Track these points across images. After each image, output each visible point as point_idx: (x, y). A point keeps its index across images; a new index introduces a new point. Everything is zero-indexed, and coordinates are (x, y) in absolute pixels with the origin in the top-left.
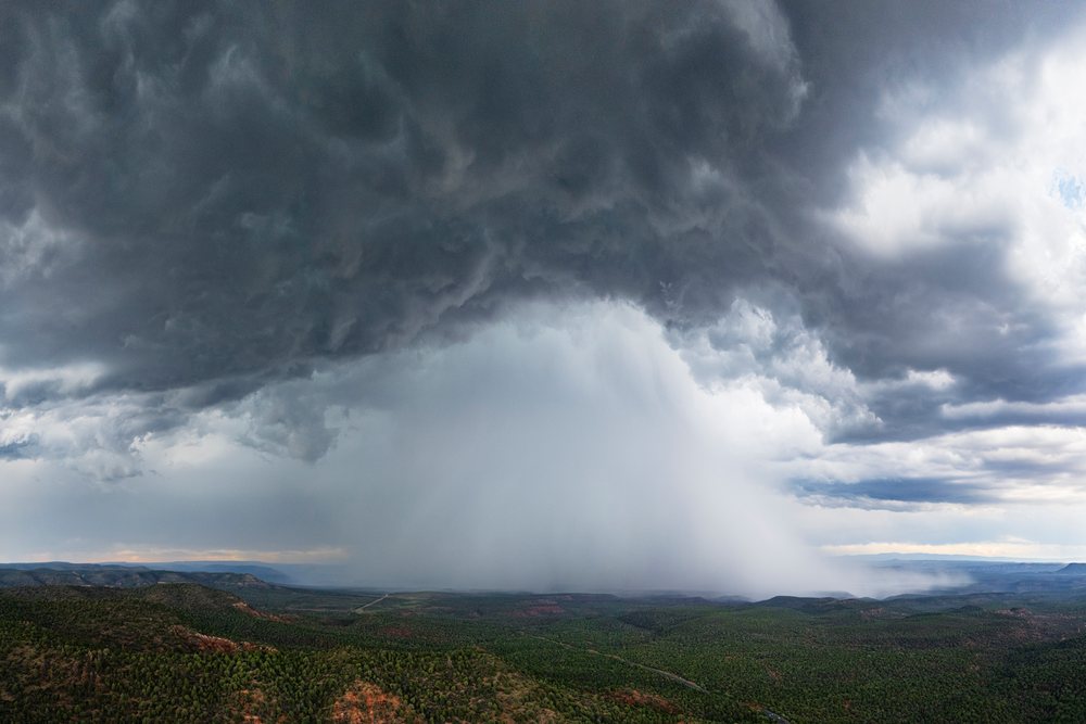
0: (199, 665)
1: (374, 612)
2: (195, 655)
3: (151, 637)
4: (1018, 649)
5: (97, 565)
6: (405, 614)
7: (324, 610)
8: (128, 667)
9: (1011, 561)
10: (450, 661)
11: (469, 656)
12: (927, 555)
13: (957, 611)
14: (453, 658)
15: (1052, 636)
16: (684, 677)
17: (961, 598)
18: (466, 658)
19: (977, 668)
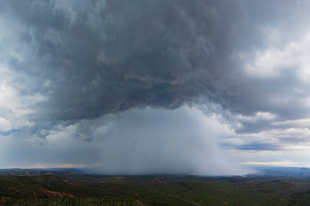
0: (41, 203)
1: (106, 182)
2: (41, 200)
3: (33, 192)
4: (294, 194)
5: (28, 169)
6: (116, 183)
7: (92, 182)
8: (16, 204)
9: (285, 167)
10: (125, 203)
11: (132, 201)
12: (261, 165)
13: (272, 182)
14: (126, 202)
15: (302, 189)
16: (199, 204)
17: (273, 178)
18: (130, 201)
19: (284, 200)
